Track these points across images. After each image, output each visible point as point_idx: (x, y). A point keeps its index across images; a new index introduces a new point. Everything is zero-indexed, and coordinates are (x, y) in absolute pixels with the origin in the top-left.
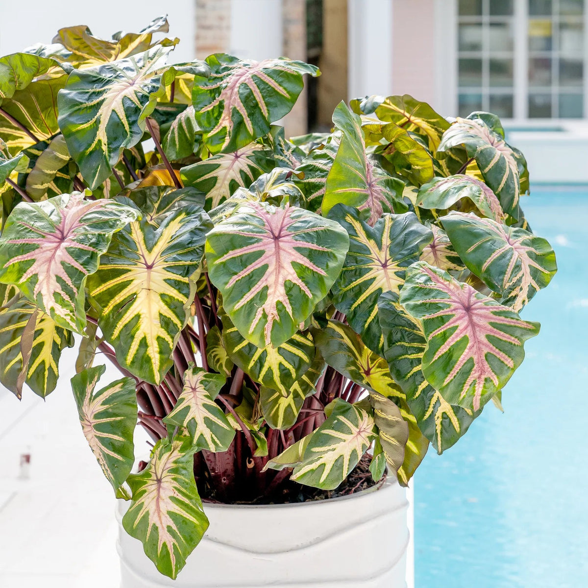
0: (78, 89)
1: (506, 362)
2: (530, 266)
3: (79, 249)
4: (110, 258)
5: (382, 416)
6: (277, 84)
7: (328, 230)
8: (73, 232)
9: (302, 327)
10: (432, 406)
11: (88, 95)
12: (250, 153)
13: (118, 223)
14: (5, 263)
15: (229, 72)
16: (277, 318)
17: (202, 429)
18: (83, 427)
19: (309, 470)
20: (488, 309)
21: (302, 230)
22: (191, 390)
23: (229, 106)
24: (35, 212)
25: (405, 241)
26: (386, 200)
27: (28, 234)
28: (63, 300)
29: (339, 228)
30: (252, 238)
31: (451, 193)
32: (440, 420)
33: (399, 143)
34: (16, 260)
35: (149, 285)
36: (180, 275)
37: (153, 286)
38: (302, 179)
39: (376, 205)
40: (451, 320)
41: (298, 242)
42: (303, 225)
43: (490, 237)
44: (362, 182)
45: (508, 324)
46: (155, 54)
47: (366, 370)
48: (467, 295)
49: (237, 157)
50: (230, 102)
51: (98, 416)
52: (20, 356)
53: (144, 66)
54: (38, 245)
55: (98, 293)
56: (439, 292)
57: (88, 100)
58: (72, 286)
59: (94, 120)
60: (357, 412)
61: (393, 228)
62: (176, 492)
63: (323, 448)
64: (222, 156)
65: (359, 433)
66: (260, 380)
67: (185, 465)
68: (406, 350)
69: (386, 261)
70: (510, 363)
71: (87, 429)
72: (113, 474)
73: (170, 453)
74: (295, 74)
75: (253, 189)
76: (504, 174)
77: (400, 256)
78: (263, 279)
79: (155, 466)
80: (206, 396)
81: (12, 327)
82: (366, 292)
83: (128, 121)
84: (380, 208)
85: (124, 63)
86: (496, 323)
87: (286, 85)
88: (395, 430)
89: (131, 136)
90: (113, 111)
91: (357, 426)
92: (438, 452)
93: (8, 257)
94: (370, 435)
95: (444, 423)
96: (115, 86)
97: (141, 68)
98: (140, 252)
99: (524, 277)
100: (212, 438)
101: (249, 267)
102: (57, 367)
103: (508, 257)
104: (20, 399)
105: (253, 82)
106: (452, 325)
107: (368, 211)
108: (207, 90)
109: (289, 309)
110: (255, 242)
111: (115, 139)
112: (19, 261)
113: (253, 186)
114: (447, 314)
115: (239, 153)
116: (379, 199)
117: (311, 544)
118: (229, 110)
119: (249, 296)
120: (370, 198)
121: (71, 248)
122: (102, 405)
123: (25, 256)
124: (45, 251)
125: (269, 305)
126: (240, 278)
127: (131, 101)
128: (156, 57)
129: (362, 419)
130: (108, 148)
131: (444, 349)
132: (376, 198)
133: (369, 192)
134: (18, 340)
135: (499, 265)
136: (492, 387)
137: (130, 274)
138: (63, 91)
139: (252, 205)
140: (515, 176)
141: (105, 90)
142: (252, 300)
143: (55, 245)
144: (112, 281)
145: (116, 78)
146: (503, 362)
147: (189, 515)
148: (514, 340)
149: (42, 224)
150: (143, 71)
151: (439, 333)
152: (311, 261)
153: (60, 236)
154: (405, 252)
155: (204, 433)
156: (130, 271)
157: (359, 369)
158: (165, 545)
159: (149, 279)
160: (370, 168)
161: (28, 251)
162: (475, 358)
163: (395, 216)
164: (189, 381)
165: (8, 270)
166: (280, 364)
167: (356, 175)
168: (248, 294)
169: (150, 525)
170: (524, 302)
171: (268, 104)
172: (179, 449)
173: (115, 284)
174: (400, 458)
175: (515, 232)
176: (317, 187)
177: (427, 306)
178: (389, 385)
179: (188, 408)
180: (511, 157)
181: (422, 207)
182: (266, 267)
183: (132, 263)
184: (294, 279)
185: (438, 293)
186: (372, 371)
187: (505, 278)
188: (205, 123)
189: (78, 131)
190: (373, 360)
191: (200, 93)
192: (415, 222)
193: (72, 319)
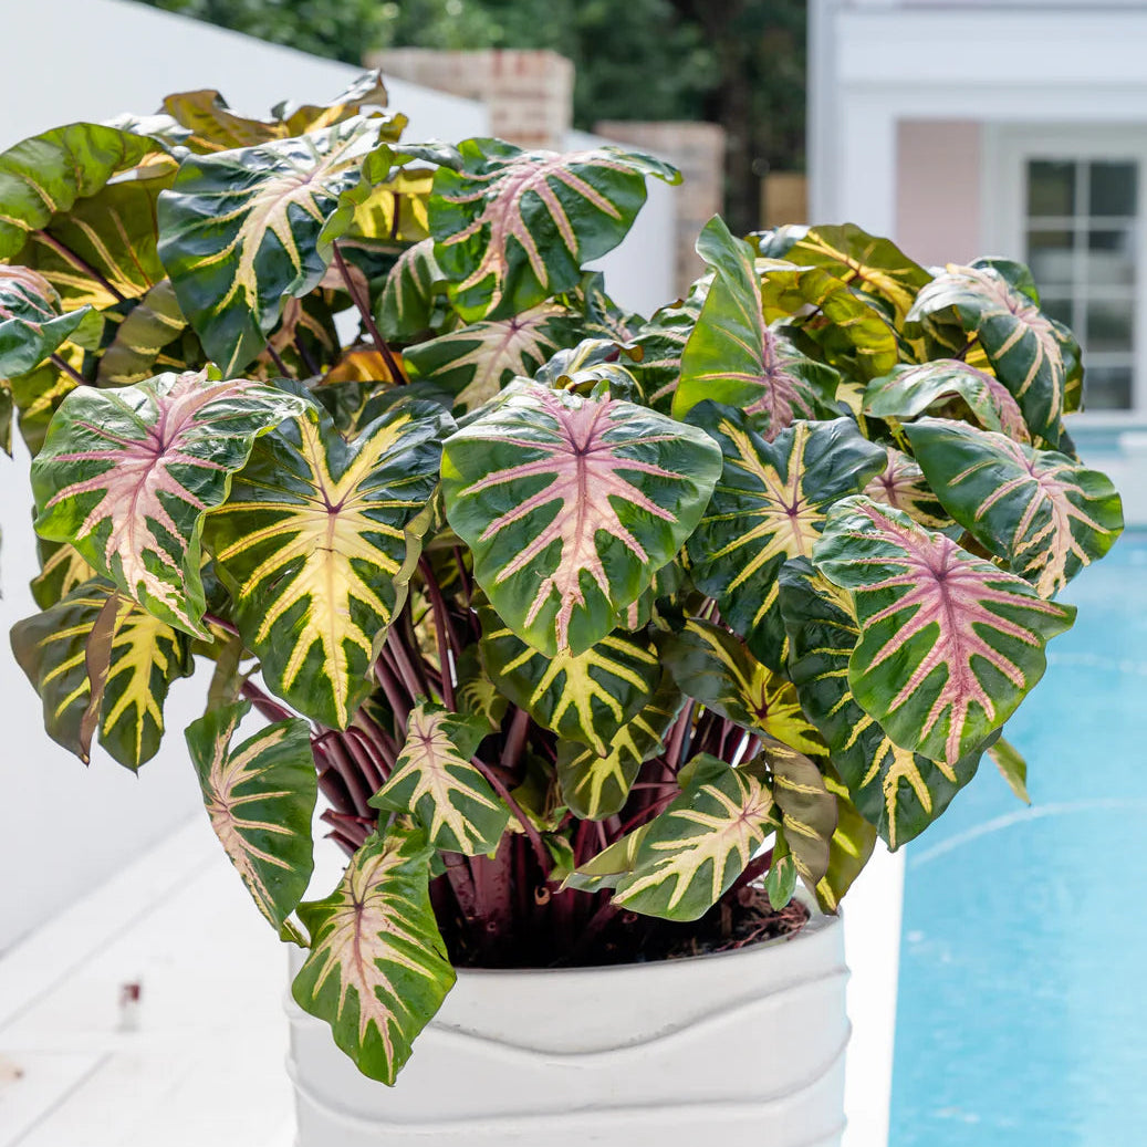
0: (198, 192)
1: (1010, 675)
2: (1070, 518)
3: (192, 466)
4: (257, 490)
5: (786, 786)
6: (594, 192)
7: (682, 441)
8: (181, 437)
9: (632, 625)
10: (877, 762)
11: (218, 202)
12: (540, 320)
13: (268, 419)
14: (49, 499)
15: (501, 171)
16: (581, 602)
17: (445, 813)
18: (212, 817)
19: (647, 885)
20: (978, 577)
21: (631, 439)
22: (421, 742)
23: (501, 233)
24: (106, 403)
25: (832, 468)
26: (800, 400)
27: (92, 443)
28: (162, 564)
29: (704, 439)
30: (533, 450)
31: (924, 389)
32: (894, 789)
33: (831, 305)
34: (69, 493)
35: (330, 541)
36: (392, 525)
37: (338, 544)
38: (639, 362)
39: (781, 409)
40: (908, 595)
41: (622, 460)
42: (634, 430)
43: (993, 460)
44: (754, 363)
45: (1015, 604)
46: (352, 132)
47: (760, 707)
48: (939, 553)
49: (515, 328)
50: (502, 227)
51: (238, 790)
52: (86, 685)
53: (329, 151)
54: (113, 461)
55: (231, 555)
56: (888, 546)
57: (218, 211)
58: (177, 536)
59: (231, 247)
60: (738, 778)
61: (810, 444)
62: (392, 924)
63: (672, 843)
64: (487, 326)
65: (744, 817)
66: (554, 726)
67: (410, 880)
68: (832, 663)
69: (796, 504)
70: (1017, 677)
71: (219, 819)
72: (272, 896)
73: (379, 856)
74: (632, 173)
75: (542, 378)
76: (1032, 362)
77: (822, 495)
78: (554, 525)
79: (351, 881)
80: (451, 751)
81: (70, 632)
82: (757, 559)
83: (298, 247)
84: (788, 411)
85: (290, 146)
86: (993, 603)
87: (613, 194)
88: (812, 812)
89: (305, 276)
90: (269, 229)
91: (739, 803)
92: (890, 846)
93: (54, 486)
94: (766, 821)
95: (901, 796)
96: (272, 184)
97: (324, 154)
98: (316, 482)
99: (1056, 535)
100: (465, 828)
101: (527, 502)
102: (162, 712)
103: (1026, 496)
104: (87, 764)
105: (548, 189)
106: (910, 604)
107: (764, 416)
108: (459, 205)
109: (604, 585)
110: (540, 457)
111: (273, 282)
112: (76, 493)
113: (542, 372)
114: (901, 583)
115: (519, 320)
116: (788, 397)
117: (658, 1037)
118: (500, 240)
119: (524, 557)
120: (768, 395)
121: (177, 464)
122: (245, 769)
123: (86, 483)
124: (126, 473)
125: (565, 575)
126: (508, 523)
127: (304, 210)
128: (354, 136)
129: (749, 792)
130: (259, 298)
131: (892, 647)
132: (781, 394)
133: (767, 383)
134: (80, 657)
135: (1007, 510)
136: (982, 721)
137: (294, 520)
138: (167, 194)
139: (537, 394)
140: (1054, 368)
141: (251, 193)
142: (531, 564)
143: (145, 462)
144: (258, 533)
145: (273, 170)
146: (1003, 674)
147: (418, 965)
148: (1025, 635)
149: (121, 424)
150: (329, 159)
151: (884, 617)
152: (647, 495)
153: (155, 445)
154: (832, 488)
155: (449, 820)
156: (294, 514)
157: (746, 706)
158: (372, 1024)
159: (331, 532)
160: (770, 340)
161: (92, 475)
162: (951, 663)
163: (815, 423)
164: (417, 726)
165: (55, 512)
166: (593, 697)
167: (741, 350)
168: (522, 554)
169: (344, 989)
170: (1057, 582)
171: (577, 230)
172: (397, 850)
173: (265, 537)
174: (822, 863)
175: (1046, 457)
176: (667, 375)
177: (865, 569)
178: (804, 734)
179: (416, 775)
180: (1050, 336)
181: (870, 414)
182: (559, 503)
183: (299, 501)
184: (615, 527)
185: (886, 548)
186: (770, 711)
187: (1018, 532)
188: (452, 264)
189: (199, 270)
190: (772, 689)
191: (444, 208)
192: (854, 436)
193: (180, 605)
